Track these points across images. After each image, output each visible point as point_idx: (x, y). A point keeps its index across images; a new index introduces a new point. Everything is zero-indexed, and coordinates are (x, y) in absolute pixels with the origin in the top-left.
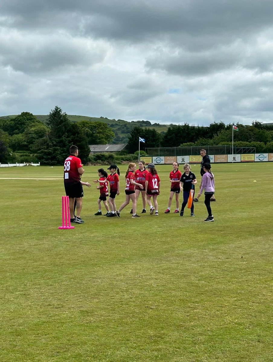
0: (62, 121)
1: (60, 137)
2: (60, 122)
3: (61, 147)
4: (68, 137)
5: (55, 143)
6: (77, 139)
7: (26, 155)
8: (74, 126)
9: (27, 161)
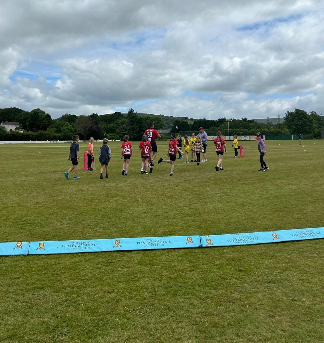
0: (134, 117)
1: (132, 125)
2: (133, 117)
3: (132, 131)
4: (136, 125)
5: (129, 128)
6: (142, 126)
7: (113, 135)
8: (140, 119)
9: (113, 139)
